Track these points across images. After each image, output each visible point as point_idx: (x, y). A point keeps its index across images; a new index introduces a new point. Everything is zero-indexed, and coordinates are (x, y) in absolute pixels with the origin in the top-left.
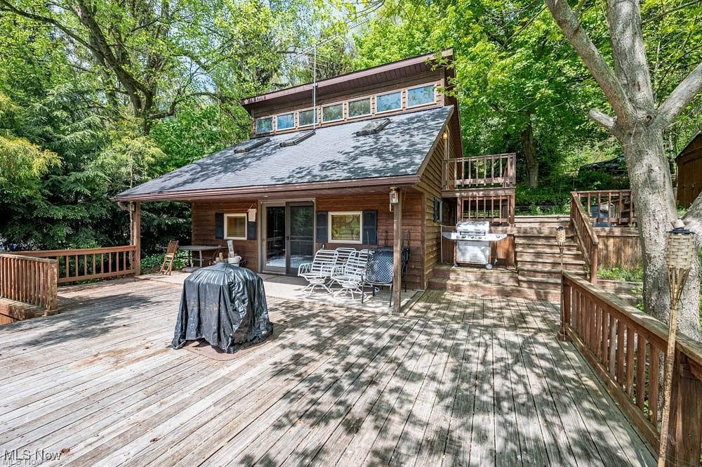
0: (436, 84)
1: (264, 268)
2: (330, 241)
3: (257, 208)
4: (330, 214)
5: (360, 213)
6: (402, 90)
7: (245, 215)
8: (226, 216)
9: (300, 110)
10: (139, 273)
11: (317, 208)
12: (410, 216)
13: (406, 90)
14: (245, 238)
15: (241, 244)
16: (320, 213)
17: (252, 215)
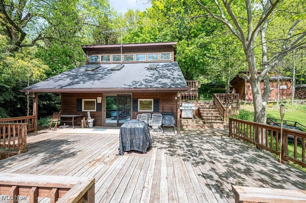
0: (171, 53)
1: (105, 124)
2: (139, 111)
3: (102, 97)
4: (139, 100)
5: (152, 100)
6: (158, 53)
7: (95, 100)
8: (83, 100)
9: (113, 55)
10: (36, 130)
11: (133, 97)
12: (172, 101)
13: (160, 53)
14: (95, 111)
15: (93, 113)
16: (134, 100)
17: (99, 100)
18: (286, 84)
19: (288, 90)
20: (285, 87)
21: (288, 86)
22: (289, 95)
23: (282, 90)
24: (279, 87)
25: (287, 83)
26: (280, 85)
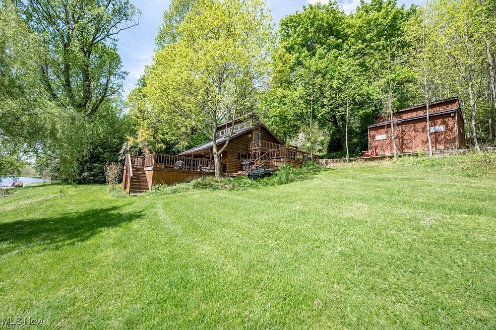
18: (444, 123)
19: (449, 133)
20: (442, 128)
21: (447, 126)
22: (451, 142)
23: (436, 135)
24: (428, 129)
25: (445, 121)
26: (430, 126)
